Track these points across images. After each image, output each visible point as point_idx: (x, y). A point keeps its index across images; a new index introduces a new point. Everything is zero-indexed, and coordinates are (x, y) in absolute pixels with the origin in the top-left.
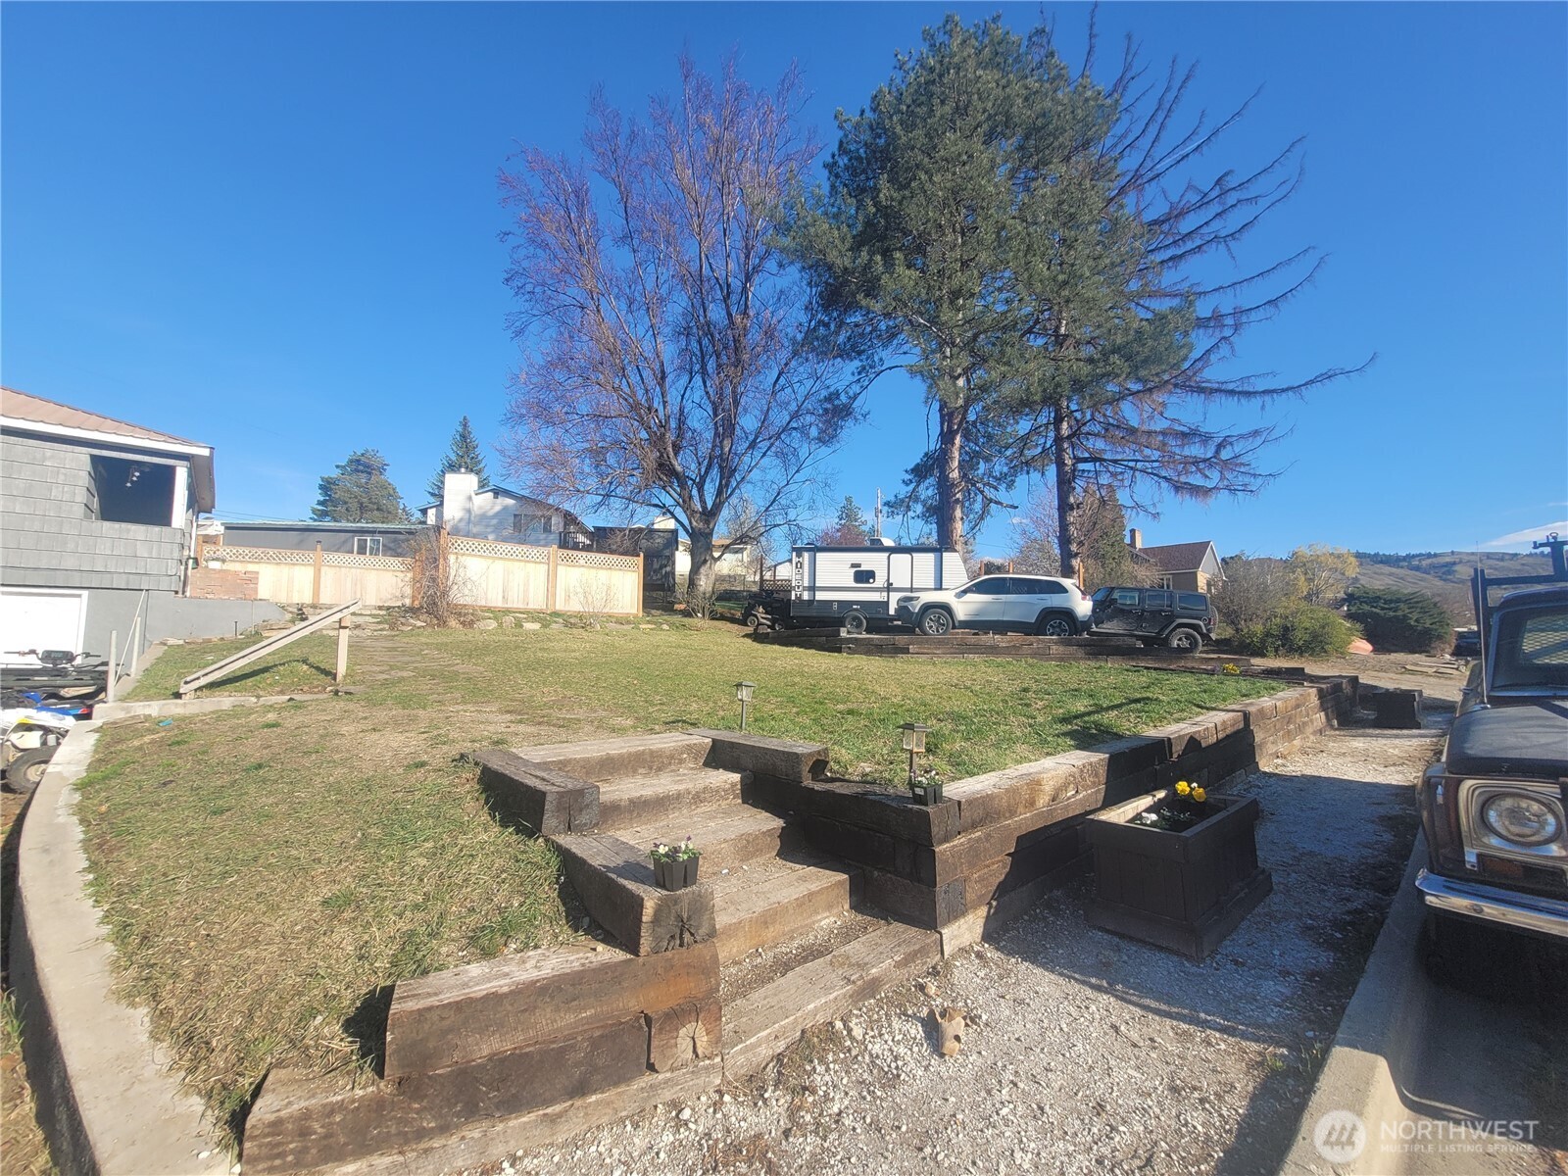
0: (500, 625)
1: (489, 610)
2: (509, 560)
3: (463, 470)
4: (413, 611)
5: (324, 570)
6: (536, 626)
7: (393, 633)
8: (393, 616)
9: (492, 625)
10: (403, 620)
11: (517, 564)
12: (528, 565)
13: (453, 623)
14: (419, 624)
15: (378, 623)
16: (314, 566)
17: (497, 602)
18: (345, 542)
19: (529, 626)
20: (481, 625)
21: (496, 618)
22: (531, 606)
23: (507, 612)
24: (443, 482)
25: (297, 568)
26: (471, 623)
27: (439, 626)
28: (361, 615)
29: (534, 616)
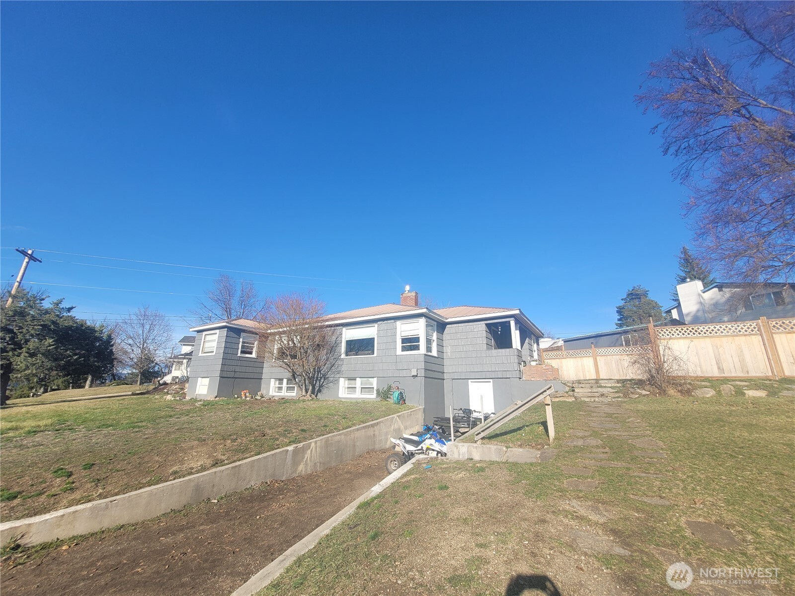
0: (719, 393)
1: (707, 379)
2: (718, 337)
3: (688, 280)
4: (640, 383)
5: (598, 358)
6: (762, 394)
7: (626, 400)
8: (626, 386)
9: (710, 393)
10: (632, 390)
11: (724, 340)
12: (737, 338)
13: (671, 391)
14: (644, 392)
15: (616, 392)
16: (593, 356)
17: (713, 372)
18: (617, 340)
19: (751, 393)
20: (698, 393)
21: (712, 387)
22: (753, 374)
23: (725, 380)
24: (677, 291)
25: (584, 359)
26: (688, 392)
27: (660, 394)
28: (605, 387)
29: (756, 383)
